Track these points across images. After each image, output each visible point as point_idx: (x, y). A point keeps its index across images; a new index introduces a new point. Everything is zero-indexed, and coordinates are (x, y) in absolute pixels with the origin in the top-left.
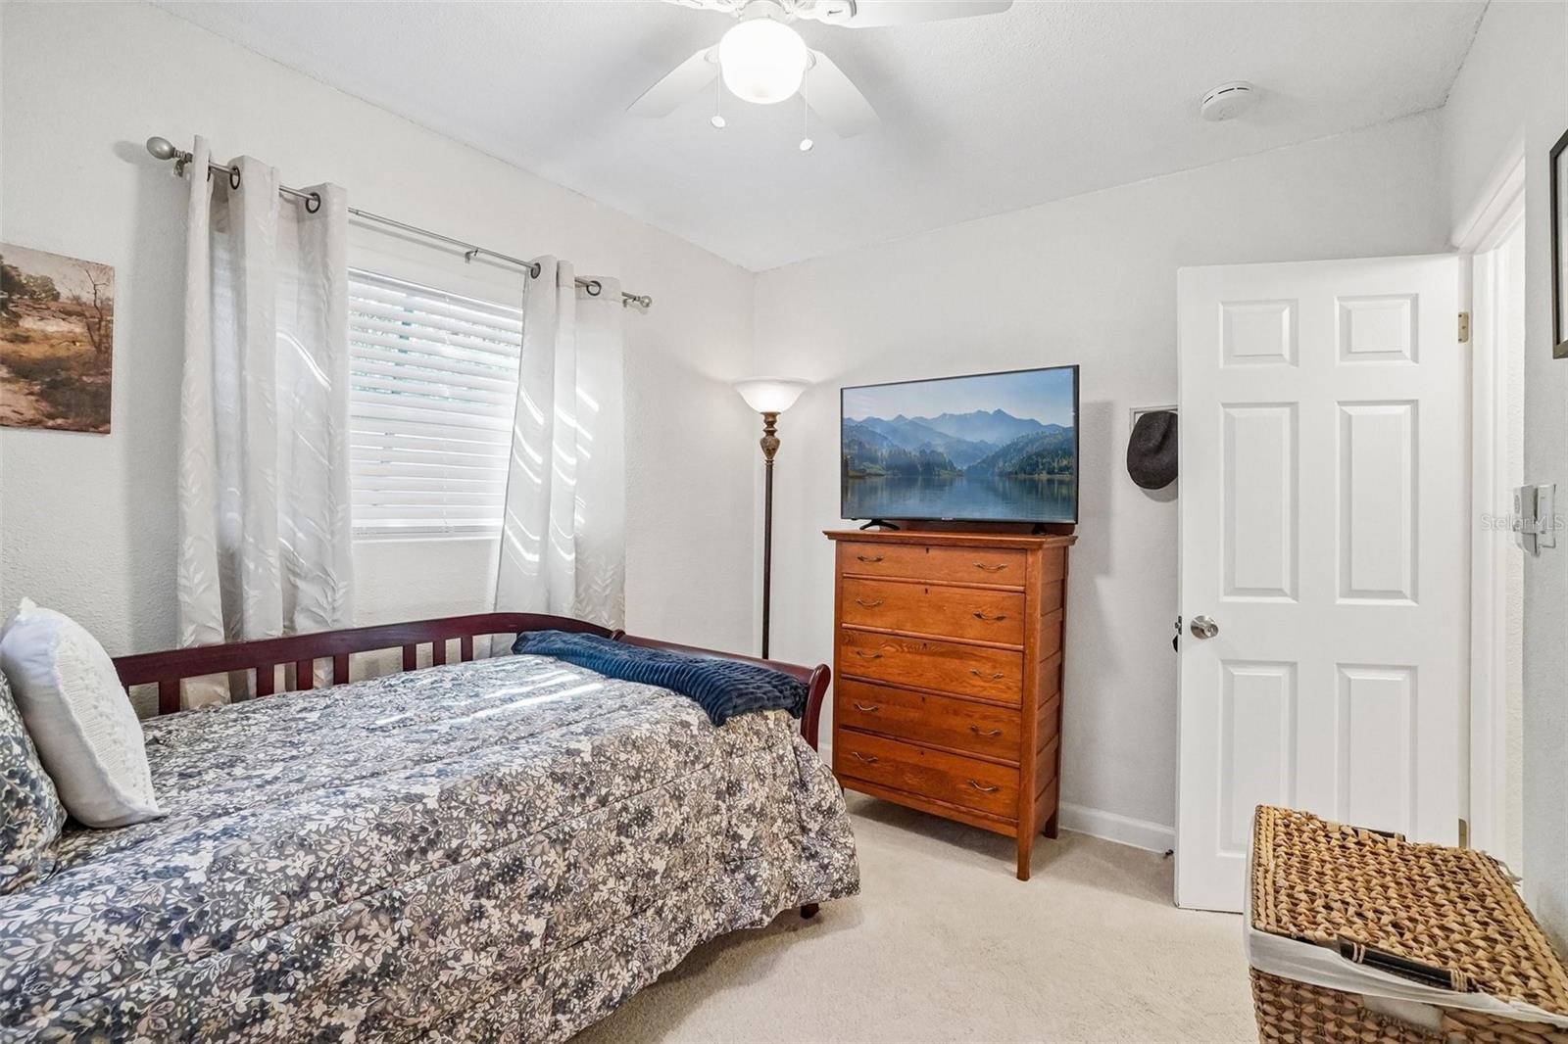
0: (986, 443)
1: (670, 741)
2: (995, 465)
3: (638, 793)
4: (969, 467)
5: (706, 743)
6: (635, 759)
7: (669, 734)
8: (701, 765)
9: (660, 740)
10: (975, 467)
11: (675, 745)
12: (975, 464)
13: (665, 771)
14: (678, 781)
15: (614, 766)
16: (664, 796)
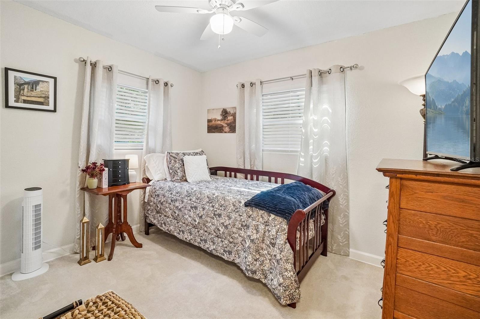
0: (457, 83)
1: (233, 203)
2: (463, 105)
3: (221, 210)
4: (446, 105)
5: (242, 209)
6: (223, 202)
7: (234, 202)
8: (238, 214)
9: (231, 202)
10: (450, 105)
11: (234, 206)
12: (450, 103)
13: (228, 209)
14: (231, 214)
15: (218, 201)
16: (226, 214)
